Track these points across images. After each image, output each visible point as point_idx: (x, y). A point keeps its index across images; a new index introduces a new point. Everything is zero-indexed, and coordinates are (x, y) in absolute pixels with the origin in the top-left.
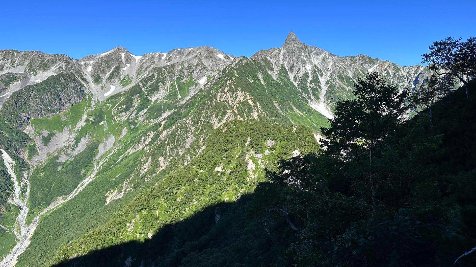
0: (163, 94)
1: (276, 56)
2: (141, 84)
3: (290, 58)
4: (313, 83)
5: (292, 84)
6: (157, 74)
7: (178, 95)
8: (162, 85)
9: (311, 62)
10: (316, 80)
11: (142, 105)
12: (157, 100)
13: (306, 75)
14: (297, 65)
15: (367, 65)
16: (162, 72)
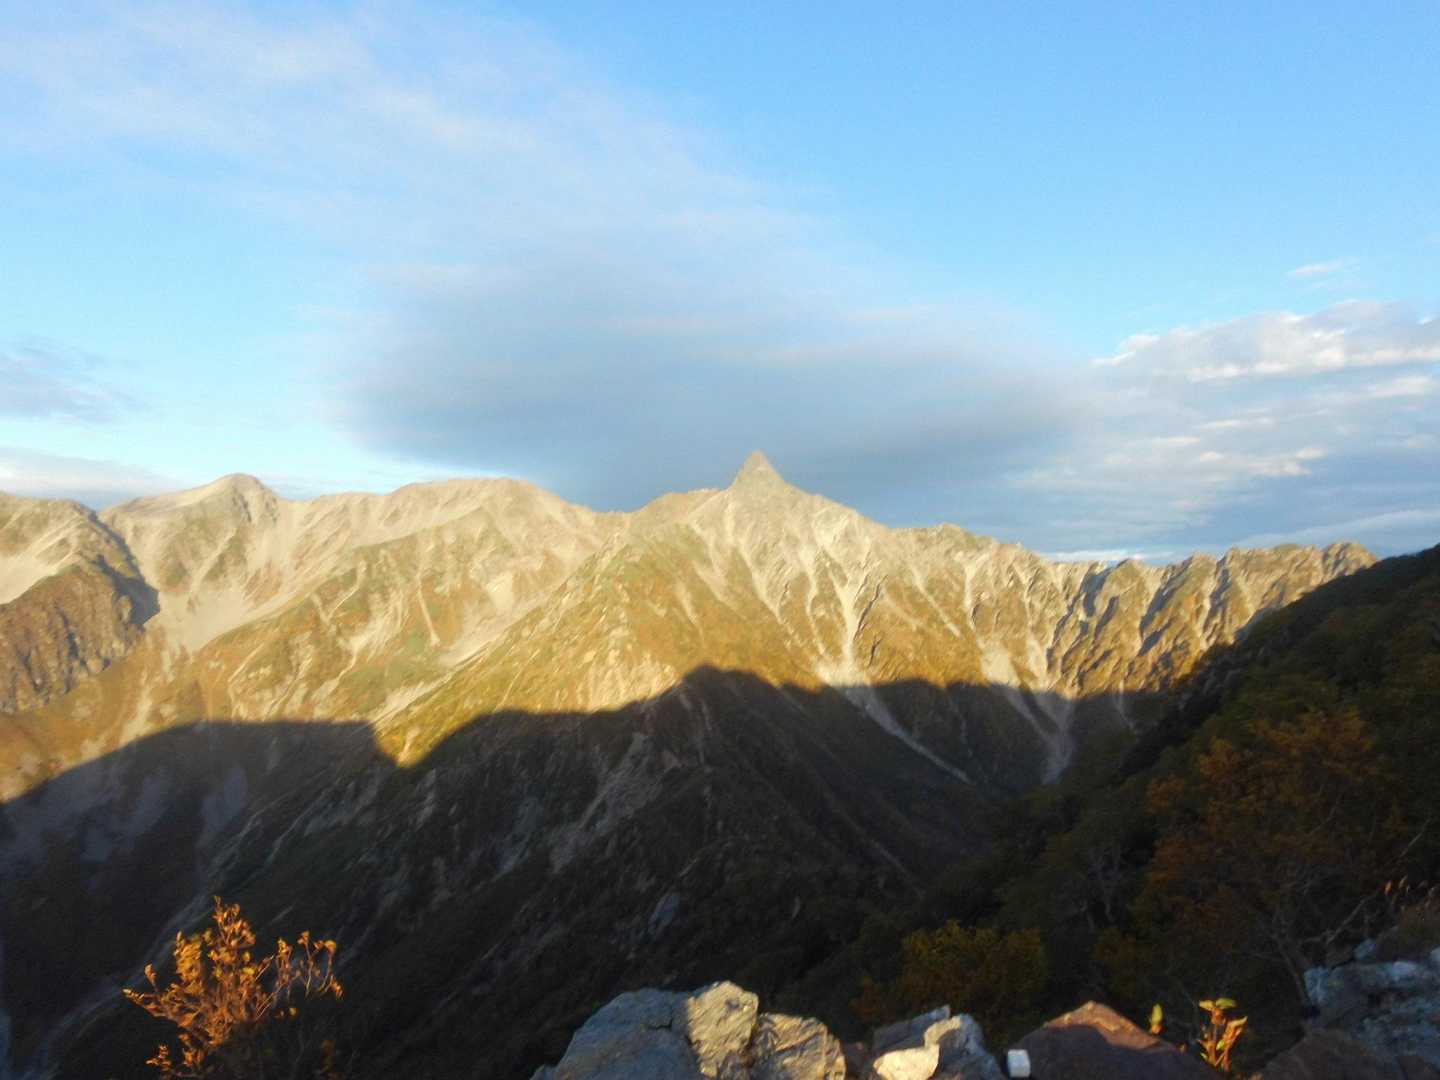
0: (382, 631)
1: (716, 520)
2: (317, 600)
3: (754, 528)
4: (822, 606)
5: (764, 607)
6: (365, 569)
7: (429, 635)
8: (378, 603)
9: (812, 541)
10: (828, 597)
11: (321, 666)
12: (366, 649)
13: (802, 580)
14: (776, 549)
15: (961, 554)
16: (377, 560)
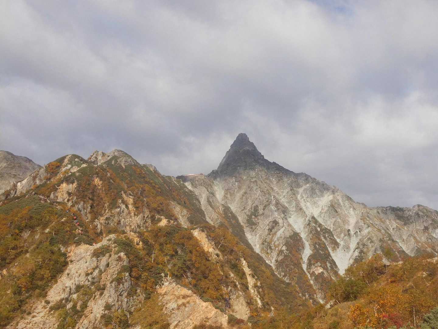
3: (243, 195)
4: (319, 264)
9: (299, 209)
13: (296, 239)
14: (267, 212)
